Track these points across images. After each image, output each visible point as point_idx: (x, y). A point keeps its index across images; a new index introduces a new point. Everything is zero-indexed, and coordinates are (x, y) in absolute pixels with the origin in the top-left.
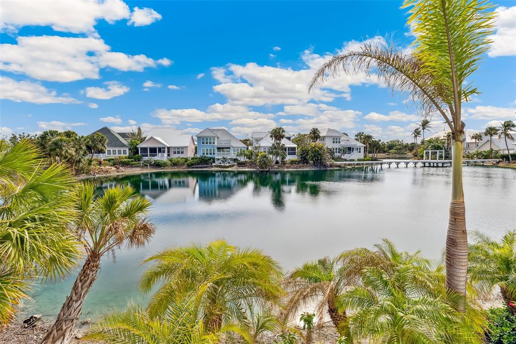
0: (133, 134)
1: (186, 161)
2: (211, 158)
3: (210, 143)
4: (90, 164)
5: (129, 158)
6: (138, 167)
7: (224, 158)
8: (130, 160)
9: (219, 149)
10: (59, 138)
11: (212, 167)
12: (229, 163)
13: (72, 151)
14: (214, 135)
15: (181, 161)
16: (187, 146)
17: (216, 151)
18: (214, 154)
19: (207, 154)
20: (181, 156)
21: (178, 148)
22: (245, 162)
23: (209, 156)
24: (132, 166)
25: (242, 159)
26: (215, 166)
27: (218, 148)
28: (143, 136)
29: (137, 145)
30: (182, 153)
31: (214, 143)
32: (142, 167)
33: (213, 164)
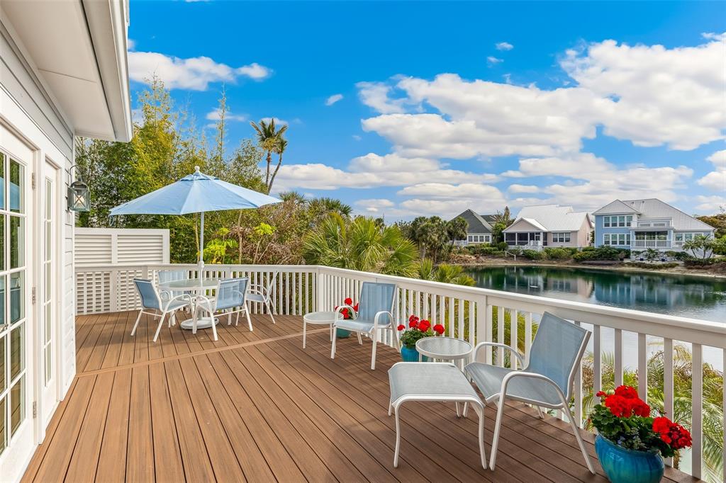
0: (499, 216)
1: (573, 253)
2: (620, 251)
3: (622, 225)
4: (450, 251)
5: (492, 246)
6: (502, 257)
7: (650, 250)
8: (492, 248)
9: (639, 234)
10: (426, 223)
11: (623, 265)
12: (663, 260)
13: (435, 237)
14: (630, 211)
15: (564, 254)
16: (577, 230)
17: (633, 239)
18: (628, 243)
19: (614, 243)
20: (566, 245)
21: (562, 233)
22: (708, 259)
23: (618, 246)
24: (494, 256)
25: (699, 254)
26: (629, 264)
27: (637, 233)
28: (511, 218)
29: (502, 229)
30: (568, 240)
31: (629, 224)
32: (507, 258)
33: (626, 261)
